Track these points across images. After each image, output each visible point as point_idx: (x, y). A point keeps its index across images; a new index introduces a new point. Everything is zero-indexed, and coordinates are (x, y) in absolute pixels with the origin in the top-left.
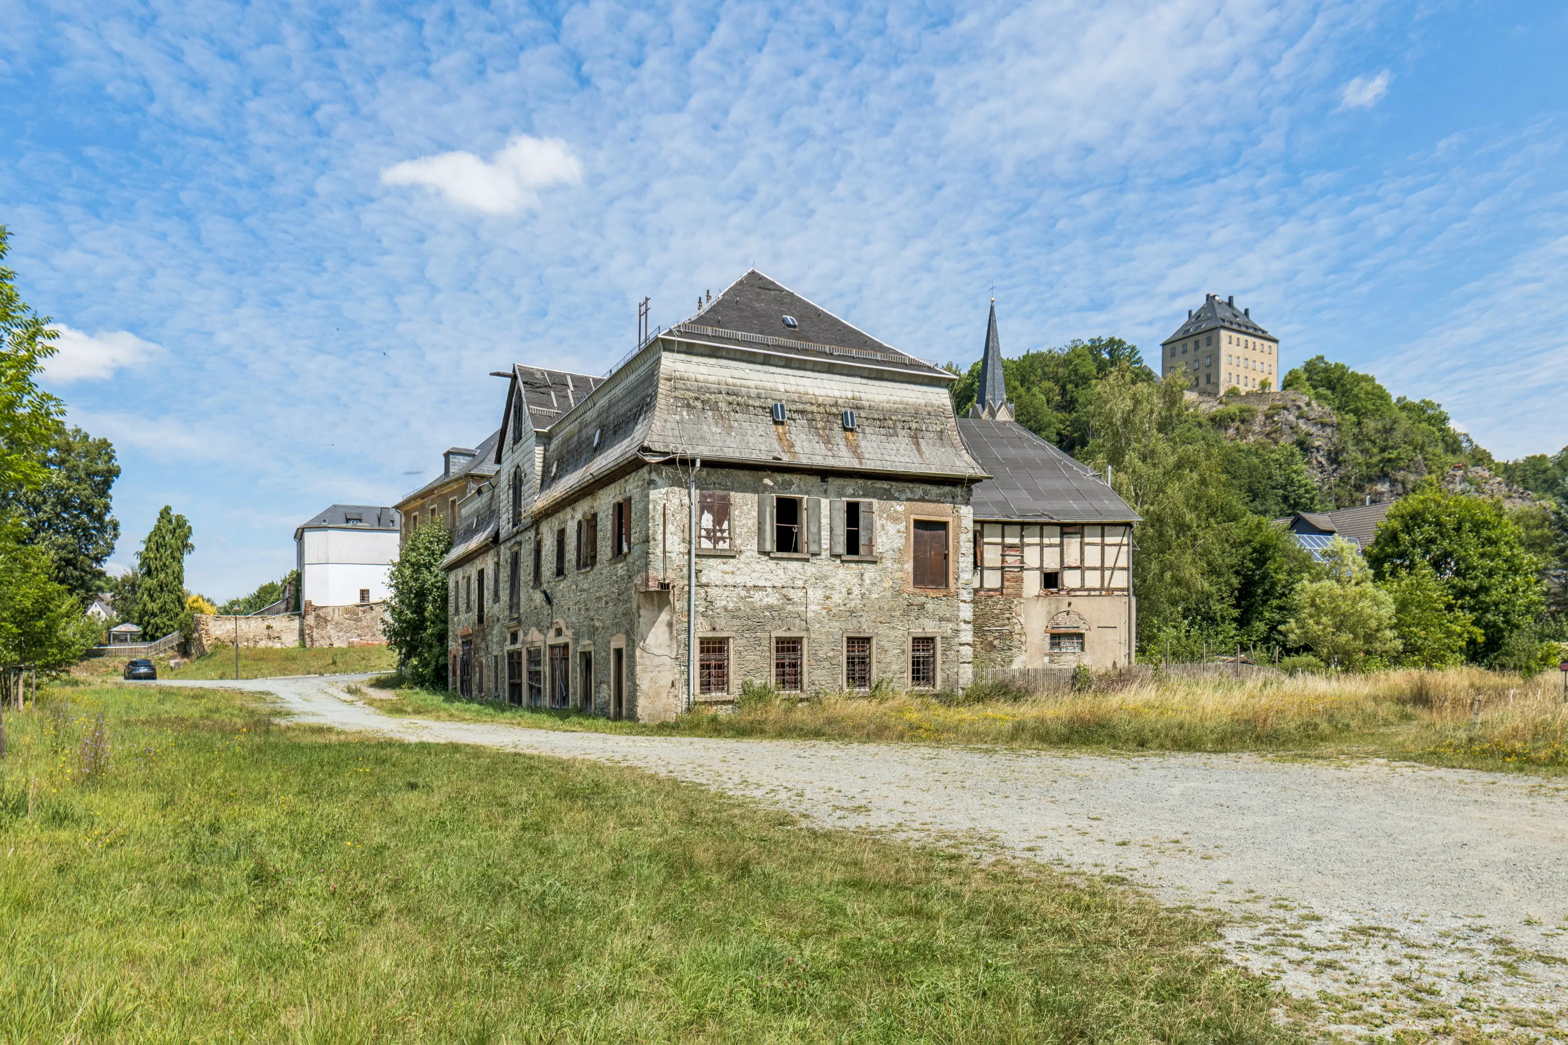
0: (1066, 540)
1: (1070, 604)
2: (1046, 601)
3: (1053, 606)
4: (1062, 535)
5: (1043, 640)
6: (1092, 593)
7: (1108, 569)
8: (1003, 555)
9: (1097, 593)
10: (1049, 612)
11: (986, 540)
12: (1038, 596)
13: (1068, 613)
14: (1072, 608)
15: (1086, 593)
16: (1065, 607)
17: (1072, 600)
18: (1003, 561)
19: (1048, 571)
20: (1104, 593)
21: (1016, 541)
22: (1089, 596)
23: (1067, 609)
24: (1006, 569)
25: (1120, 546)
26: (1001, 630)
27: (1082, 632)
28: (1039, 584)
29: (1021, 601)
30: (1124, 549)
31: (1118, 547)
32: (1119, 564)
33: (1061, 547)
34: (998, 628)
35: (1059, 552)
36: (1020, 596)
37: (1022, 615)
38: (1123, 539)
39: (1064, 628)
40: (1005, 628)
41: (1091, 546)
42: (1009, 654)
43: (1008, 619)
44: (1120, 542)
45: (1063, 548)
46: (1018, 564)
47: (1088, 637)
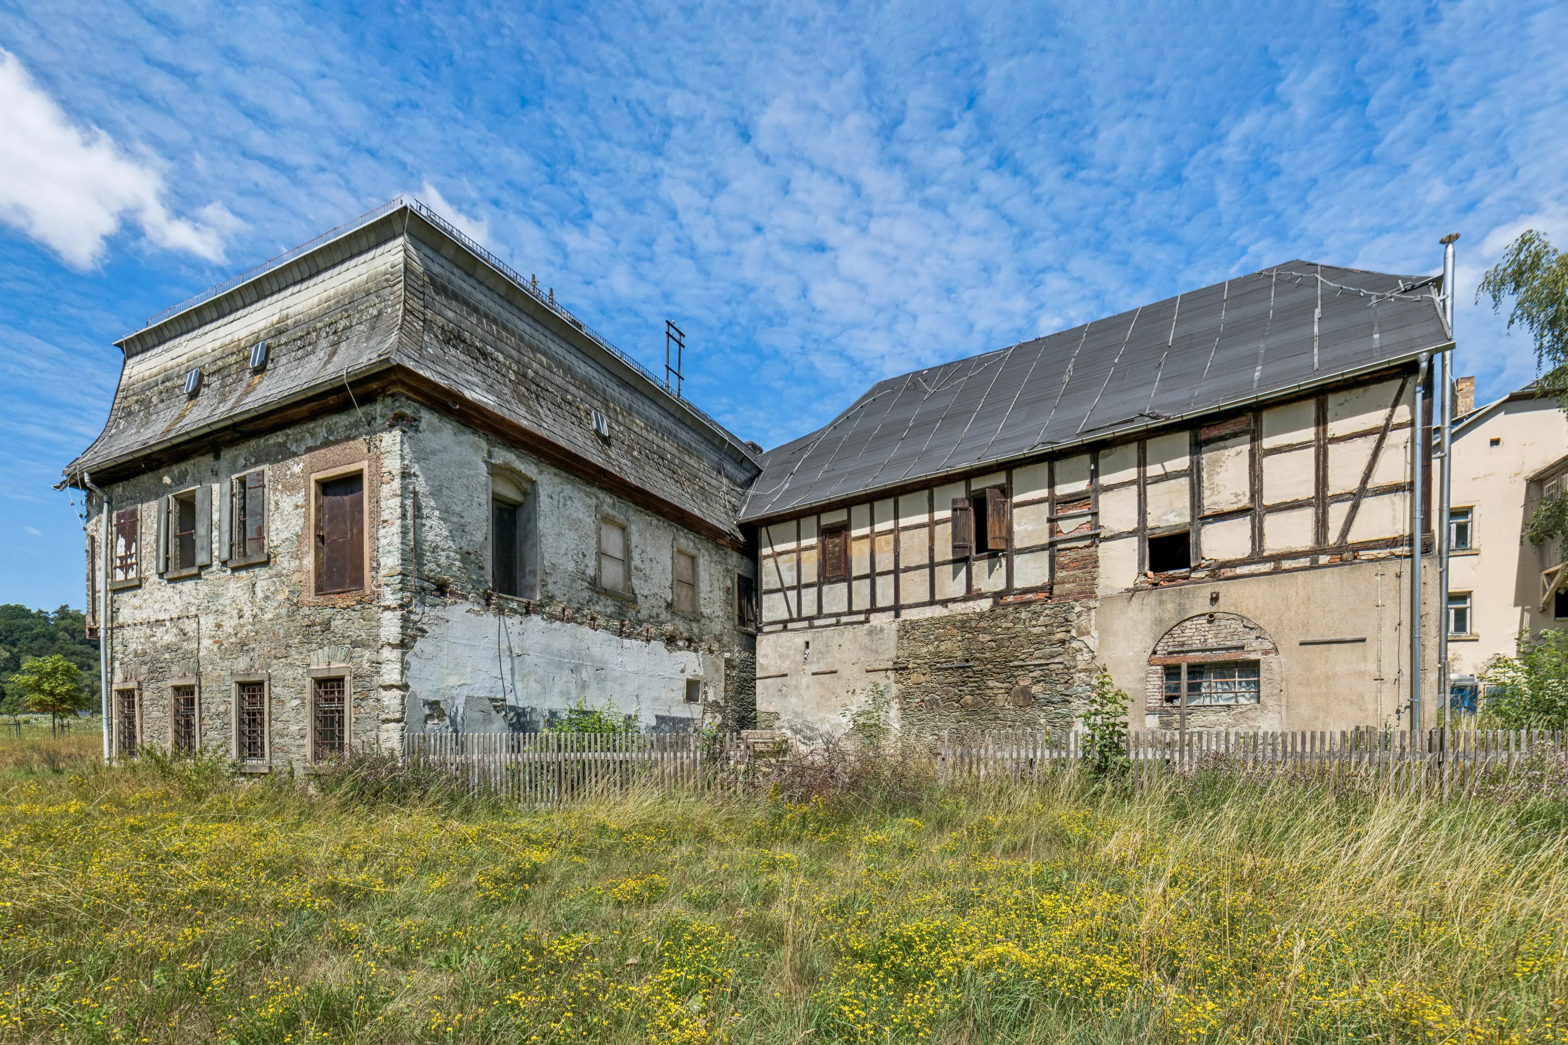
0: (1206, 457)
1: (1214, 599)
2: (1152, 598)
3: (1170, 606)
4: (1197, 447)
5: (1145, 680)
6: (1286, 564)
7: (1339, 498)
8: (1050, 520)
9: (1305, 562)
10: (1159, 621)
11: (1016, 499)
12: (1133, 592)
13: (1211, 619)
14: (1223, 604)
15: (1268, 567)
16: (1202, 605)
17: (1222, 588)
18: (1052, 532)
19: (1159, 533)
20: (1323, 559)
21: (1082, 486)
22: (1276, 571)
23: (1208, 609)
24: (1060, 546)
25: (1382, 432)
26: (1048, 664)
27: (1253, 657)
28: (1136, 565)
29: (1092, 603)
30: (1398, 438)
31: (1378, 436)
32: (1379, 479)
33: (1195, 475)
34: (1043, 662)
35: (1188, 487)
36: (1091, 594)
37: (1094, 633)
38: (1393, 412)
39: (1203, 651)
40: (1056, 660)
41: (1283, 455)
42: (1064, 711)
43: (1063, 642)
44: (1382, 423)
45: (1199, 477)
46: (1086, 531)
47: (1271, 667)
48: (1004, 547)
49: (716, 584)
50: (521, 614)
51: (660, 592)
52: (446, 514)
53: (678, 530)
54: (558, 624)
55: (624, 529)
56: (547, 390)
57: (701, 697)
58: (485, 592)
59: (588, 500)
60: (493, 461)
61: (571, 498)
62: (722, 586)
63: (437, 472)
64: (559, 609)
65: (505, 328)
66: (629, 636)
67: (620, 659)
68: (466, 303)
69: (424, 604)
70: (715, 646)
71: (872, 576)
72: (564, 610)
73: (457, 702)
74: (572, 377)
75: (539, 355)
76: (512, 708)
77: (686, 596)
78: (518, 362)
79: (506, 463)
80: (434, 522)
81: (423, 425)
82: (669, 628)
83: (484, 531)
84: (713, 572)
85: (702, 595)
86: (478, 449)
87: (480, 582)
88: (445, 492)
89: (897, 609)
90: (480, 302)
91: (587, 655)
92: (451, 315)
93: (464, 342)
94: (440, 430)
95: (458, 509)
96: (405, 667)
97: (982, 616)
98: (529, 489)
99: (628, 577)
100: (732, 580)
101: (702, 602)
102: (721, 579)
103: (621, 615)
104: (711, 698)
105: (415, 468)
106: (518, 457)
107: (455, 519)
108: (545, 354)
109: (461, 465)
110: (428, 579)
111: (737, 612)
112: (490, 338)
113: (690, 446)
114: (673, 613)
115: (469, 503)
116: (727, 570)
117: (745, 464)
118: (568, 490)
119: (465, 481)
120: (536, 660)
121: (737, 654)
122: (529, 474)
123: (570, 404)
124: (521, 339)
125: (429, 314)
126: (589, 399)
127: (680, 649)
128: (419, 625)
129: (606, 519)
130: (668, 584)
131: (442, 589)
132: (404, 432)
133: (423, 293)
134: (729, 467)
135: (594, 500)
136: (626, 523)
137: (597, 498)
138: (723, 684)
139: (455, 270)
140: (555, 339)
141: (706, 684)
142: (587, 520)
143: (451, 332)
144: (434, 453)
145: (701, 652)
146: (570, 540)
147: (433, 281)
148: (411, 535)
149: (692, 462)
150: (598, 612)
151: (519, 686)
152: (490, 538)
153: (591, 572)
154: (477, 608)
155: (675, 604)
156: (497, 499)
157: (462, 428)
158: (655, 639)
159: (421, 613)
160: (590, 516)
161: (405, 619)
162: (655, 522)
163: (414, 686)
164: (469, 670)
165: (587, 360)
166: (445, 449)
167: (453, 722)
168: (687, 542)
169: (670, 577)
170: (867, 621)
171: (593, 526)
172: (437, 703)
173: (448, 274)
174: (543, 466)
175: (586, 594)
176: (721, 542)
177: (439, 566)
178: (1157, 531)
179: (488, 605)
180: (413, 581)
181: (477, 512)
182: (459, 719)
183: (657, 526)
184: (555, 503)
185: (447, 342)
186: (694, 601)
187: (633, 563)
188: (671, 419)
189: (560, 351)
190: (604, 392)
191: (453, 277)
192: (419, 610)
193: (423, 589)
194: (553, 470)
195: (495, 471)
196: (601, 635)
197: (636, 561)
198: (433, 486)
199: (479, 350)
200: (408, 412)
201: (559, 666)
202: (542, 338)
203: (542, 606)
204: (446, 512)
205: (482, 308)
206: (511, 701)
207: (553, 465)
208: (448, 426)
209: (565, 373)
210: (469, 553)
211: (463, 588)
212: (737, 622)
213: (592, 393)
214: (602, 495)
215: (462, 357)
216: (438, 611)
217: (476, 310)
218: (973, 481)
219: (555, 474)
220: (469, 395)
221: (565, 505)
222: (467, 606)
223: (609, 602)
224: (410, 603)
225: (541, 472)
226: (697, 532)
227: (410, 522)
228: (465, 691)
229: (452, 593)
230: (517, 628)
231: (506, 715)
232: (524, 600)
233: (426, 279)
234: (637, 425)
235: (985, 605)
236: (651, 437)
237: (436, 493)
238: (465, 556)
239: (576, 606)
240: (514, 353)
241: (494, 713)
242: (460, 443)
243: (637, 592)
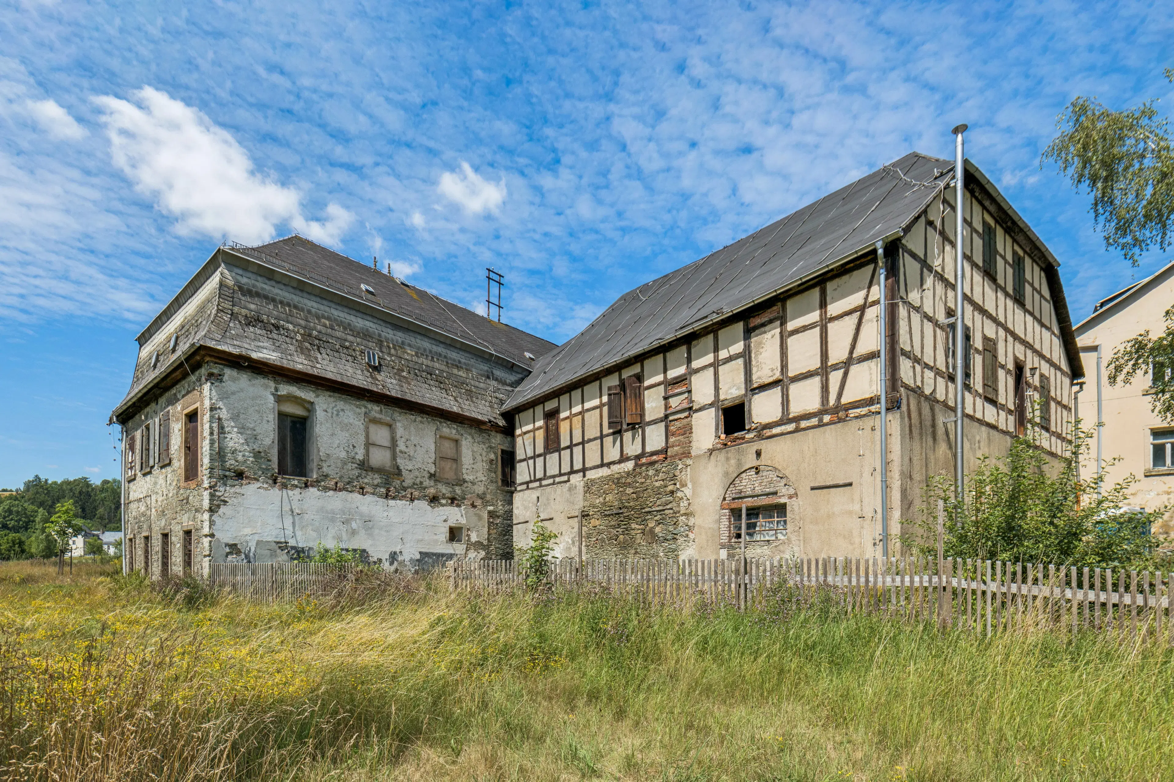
0: (754, 340)
1: (758, 454)
2: (722, 456)
3: (733, 462)
4: (748, 332)
5: (719, 521)
6: (804, 424)
7: (835, 367)
8: (666, 398)
9: (814, 421)
10: (726, 474)
11: (647, 383)
12: (711, 451)
13: (757, 470)
14: (765, 459)
15: (791, 427)
16: (751, 461)
17: (764, 445)
18: (667, 407)
19: (727, 404)
20: (827, 418)
21: (681, 370)
22: (797, 430)
23: (755, 463)
24: (671, 418)
25: (862, 309)
26: (664, 510)
27: (782, 500)
28: (714, 430)
29: (689, 462)
30: (871, 313)
31: (859, 313)
32: (861, 349)
33: (746, 355)
34: (661, 508)
35: (742, 366)
36: (687, 454)
37: (690, 485)
38: (868, 292)
39: (753, 497)
40: (668, 507)
41: (800, 334)
42: (673, 546)
43: (672, 492)
44: (861, 302)
45: (750, 357)
46: (685, 405)
47: (794, 507)
48: (639, 421)
49: (479, 458)
50: (301, 488)
51: (424, 467)
52: (242, 430)
53: (441, 422)
54: (331, 493)
55: (390, 426)
56: (328, 342)
57: (464, 538)
58: (273, 475)
59: (358, 410)
60: (279, 393)
61: (343, 410)
62: (485, 459)
63: (236, 405)
64: (333, 483)
65: (296, 307)
66: (394, 498)
67: (386, 514)
68: (266, 297)
69: (226, 485)
70: (478, 503)
71: (570, 447)
72: (336, 483)
73: (250, 544)
74: (351, 330)
75: (323, 320)
76: (293, 548)
77: (451, 468)
78: (305, 328)
79: (289, 394)
80: (234, 436)
81: (226, 378)
82: (432, 491)
83: (272, 437)
84: (475, 450)
85: (465, 467)
86: (267, 387)
87: (268, 470)
88: (242, 416)
89: (584, 470)
90: (277, 294)
91: (356, 512)
92: (253, 307)
93: (262, 321)
94: (238, 379)
95: (251, 426)
96: (212, 523)
97: (628, 474)
98: (309, 407)
99: (394, 457)
100: (495, 453)
101: (464, 471)
102: (484, 454)
103: (387, 484)
104: (474, 538)
105: (220, 404)
106: (299, 388)
107: (249, 432)
108: (328, 318)
109: (254, 398)
110: (229, 470)
111: (500, 477)
112: (283, 316)
113: (460, 362)
114: (436, 481)
115: (259, 421)
116: (491, 447)
117: (515, 368)
118: (341, 405)
119: (257, 408)
120: (312, 517)
121: (500, 508)
122: (308, 398)
123: (347, 348)
124: (309, 312)
125: (236, 309)
126: (365, 342)
127: (443, 505)
128: (222, 498)
129: (375, 421)
130: (432, 460)
131: (240, 475)
132: (212, 383)
133: (233, 297)
134: (498, 373)
135: (363, 410)
136: (391, 422)
137: (366, 407)
138: (486, 530)
139: (259, 278)
140: (338, 307)
141: (468, 530)
142: (357, 423)
143: (252, 318)
144: (233, 393)
145: (463, 507)
146: (342, 437)
147: (241, 288)
148: (216, 445)
149: (461, 373)
150: (366, 484)
151: (299, 533)
152: (276, 442)
153: (360, 457)
154: (265, 486)
155: (437, 474)
156: (282, 416)
157: (255, 375)
158: (418, 499)
159: (221, 490)
160: (360, 420)
161: (212, 495)
162: (419, 419)
163: (218, 535)
164: (259, 524)
165: (365, 317)
166: (242, 390)
167: (247, 556)
168: (449, 430)
169: (433, 456)
170: (568, 481)
171: (362, 427)
172: (236, 545)
173: (253, 282)
174: (319, 392)
175: (356, 472)
176: (484, 427)
177: (237, 461)
178: (726, 402)
179: (275, 483)
180: (217, 472)
181: (266, 426)
182: (251, 554)
183: (421, 422)
184: (330, 415)
185: (248, 324)
186: (458, 470)
187: (398, 449)
188: (441, 345)
189: (342, 315)
190: (380, 335)
191: (257, 283)
192: (222, 489)
193: (226, 476)
194: (329, 393)
195: (279, 399)
196: (369, 498)
197: (401, 446)
198: (232, 414)
199: (273, 325)
200: (215, 371)
201: (333, 520)
202: (327, 309)
203: (318, 481)
204: (243, 428)
205: (278, 298)
206: (292, 543)
207: (327, 390)
208: (244, 376)
209: (345, 329)
210: (260, 452)
211: (255, 474)
212: (500, 483)
213: (368, 338)
214: (370, 406)
215: (259, 331)
216: (237, 489)
217: (273, 300)
218: (623, 371)
219: (330, 396)
220: (254, 355)
221: (337, 415)
222: (259, 484)
223: (376, 476)
224: (216, 485)
225: (317, 396)
226: (460, 423)
227: (216, 437)
228: (257, 538)
229: (247, 477)
230: (299, 497)
231: (288, 552)
232: (304, 479)
233: (236, 288)
234: (408, 354)
235: (629, 465)
236: (420, 361)
237: (235, 417)
238: (257, 455)
239: (347, 480)
240: (303, 323)
241: (279, 551)
242: (253, 385)
243: (402, 468)
